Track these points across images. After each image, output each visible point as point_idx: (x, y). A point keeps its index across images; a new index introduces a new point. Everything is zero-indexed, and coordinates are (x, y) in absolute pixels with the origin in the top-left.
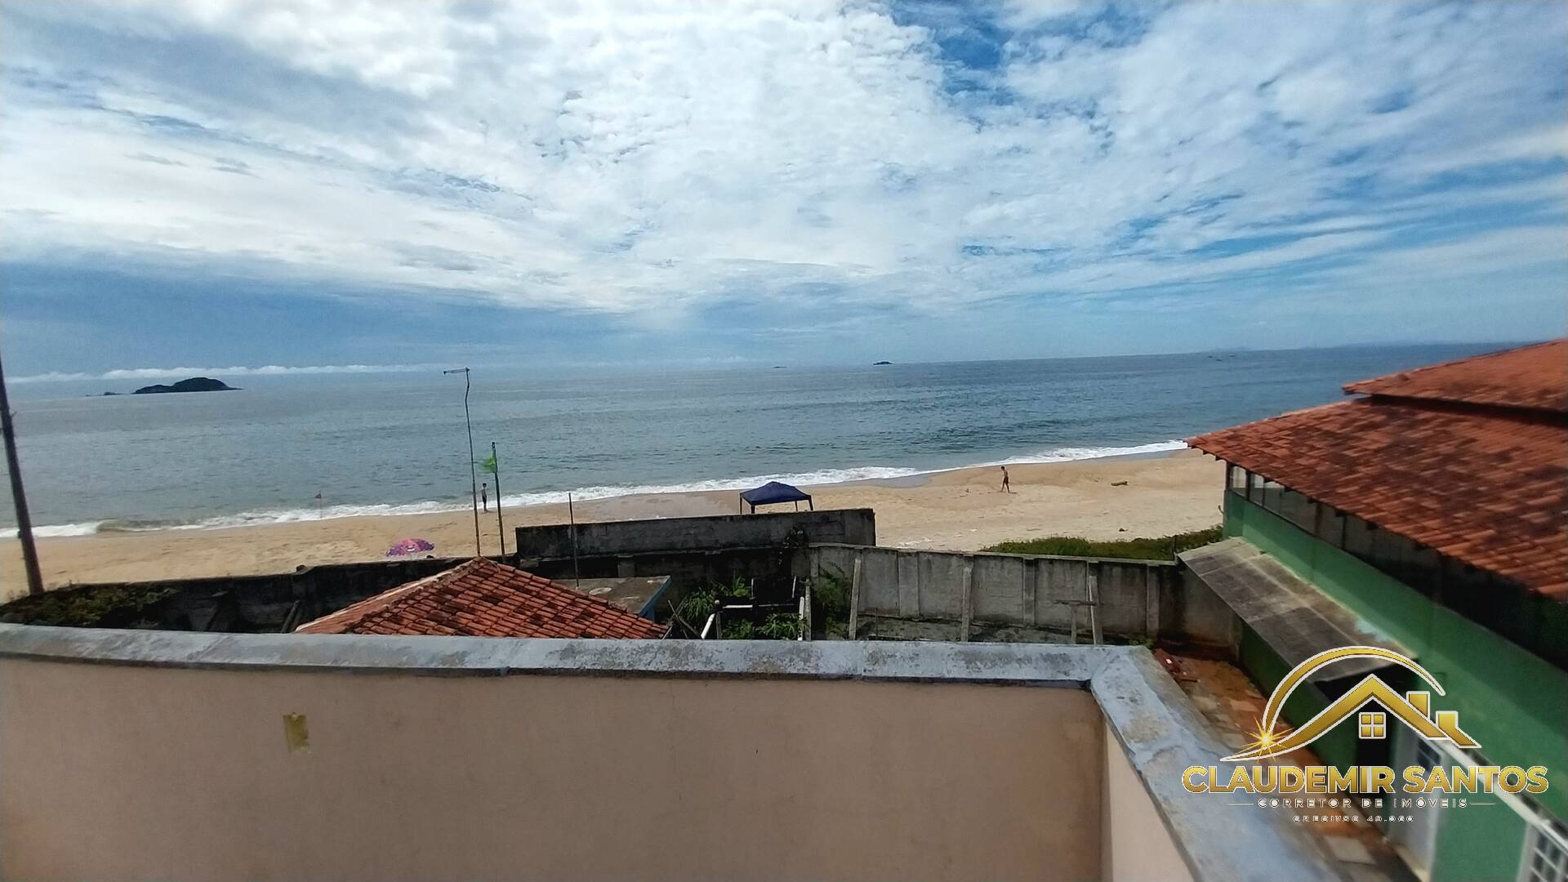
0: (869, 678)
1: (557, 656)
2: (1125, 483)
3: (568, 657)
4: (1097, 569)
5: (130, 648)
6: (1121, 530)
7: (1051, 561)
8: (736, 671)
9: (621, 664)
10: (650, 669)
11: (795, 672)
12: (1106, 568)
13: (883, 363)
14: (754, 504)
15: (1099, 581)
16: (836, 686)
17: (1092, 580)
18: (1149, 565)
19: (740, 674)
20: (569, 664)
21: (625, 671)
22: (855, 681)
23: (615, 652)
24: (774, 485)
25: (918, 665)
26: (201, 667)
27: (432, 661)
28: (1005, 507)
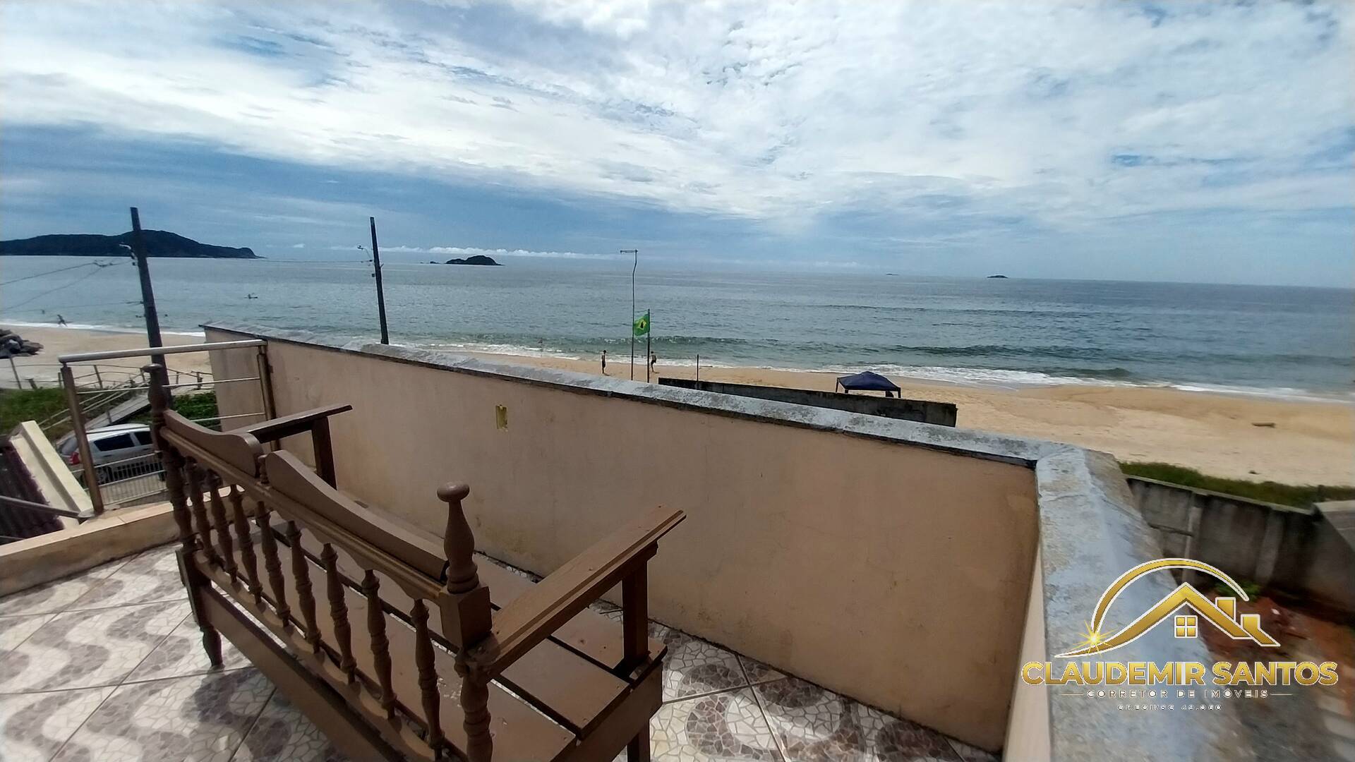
0: (847, 432)
1: (641, 390)
2: (1271, 425)
3: (648, 392)
4: (1205, 502)
5: (427, 357)
6: (1253, 473)
7: (1148, 485)
8: (753, 414)
9: (680, 400)
10: (696, 404)
11: (794, 420)
12: (1216, 502)
13: (997, 277)
14: (848, 388)
15: (1204, 515)
16: (823, 435)
17: (1195, 513)
18: (1274, 509)
19: (755, 416)
20: (647, 395)
21: (680, 404)
22: (837, 433)
23: (677, 393)
24: (869, 374)
25: (889, 430)
26: (459, 371)
27: (572, 382)
28: (1108, 428)
